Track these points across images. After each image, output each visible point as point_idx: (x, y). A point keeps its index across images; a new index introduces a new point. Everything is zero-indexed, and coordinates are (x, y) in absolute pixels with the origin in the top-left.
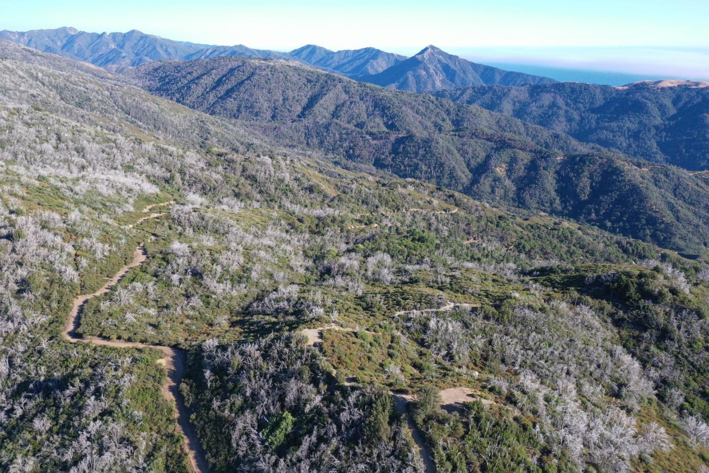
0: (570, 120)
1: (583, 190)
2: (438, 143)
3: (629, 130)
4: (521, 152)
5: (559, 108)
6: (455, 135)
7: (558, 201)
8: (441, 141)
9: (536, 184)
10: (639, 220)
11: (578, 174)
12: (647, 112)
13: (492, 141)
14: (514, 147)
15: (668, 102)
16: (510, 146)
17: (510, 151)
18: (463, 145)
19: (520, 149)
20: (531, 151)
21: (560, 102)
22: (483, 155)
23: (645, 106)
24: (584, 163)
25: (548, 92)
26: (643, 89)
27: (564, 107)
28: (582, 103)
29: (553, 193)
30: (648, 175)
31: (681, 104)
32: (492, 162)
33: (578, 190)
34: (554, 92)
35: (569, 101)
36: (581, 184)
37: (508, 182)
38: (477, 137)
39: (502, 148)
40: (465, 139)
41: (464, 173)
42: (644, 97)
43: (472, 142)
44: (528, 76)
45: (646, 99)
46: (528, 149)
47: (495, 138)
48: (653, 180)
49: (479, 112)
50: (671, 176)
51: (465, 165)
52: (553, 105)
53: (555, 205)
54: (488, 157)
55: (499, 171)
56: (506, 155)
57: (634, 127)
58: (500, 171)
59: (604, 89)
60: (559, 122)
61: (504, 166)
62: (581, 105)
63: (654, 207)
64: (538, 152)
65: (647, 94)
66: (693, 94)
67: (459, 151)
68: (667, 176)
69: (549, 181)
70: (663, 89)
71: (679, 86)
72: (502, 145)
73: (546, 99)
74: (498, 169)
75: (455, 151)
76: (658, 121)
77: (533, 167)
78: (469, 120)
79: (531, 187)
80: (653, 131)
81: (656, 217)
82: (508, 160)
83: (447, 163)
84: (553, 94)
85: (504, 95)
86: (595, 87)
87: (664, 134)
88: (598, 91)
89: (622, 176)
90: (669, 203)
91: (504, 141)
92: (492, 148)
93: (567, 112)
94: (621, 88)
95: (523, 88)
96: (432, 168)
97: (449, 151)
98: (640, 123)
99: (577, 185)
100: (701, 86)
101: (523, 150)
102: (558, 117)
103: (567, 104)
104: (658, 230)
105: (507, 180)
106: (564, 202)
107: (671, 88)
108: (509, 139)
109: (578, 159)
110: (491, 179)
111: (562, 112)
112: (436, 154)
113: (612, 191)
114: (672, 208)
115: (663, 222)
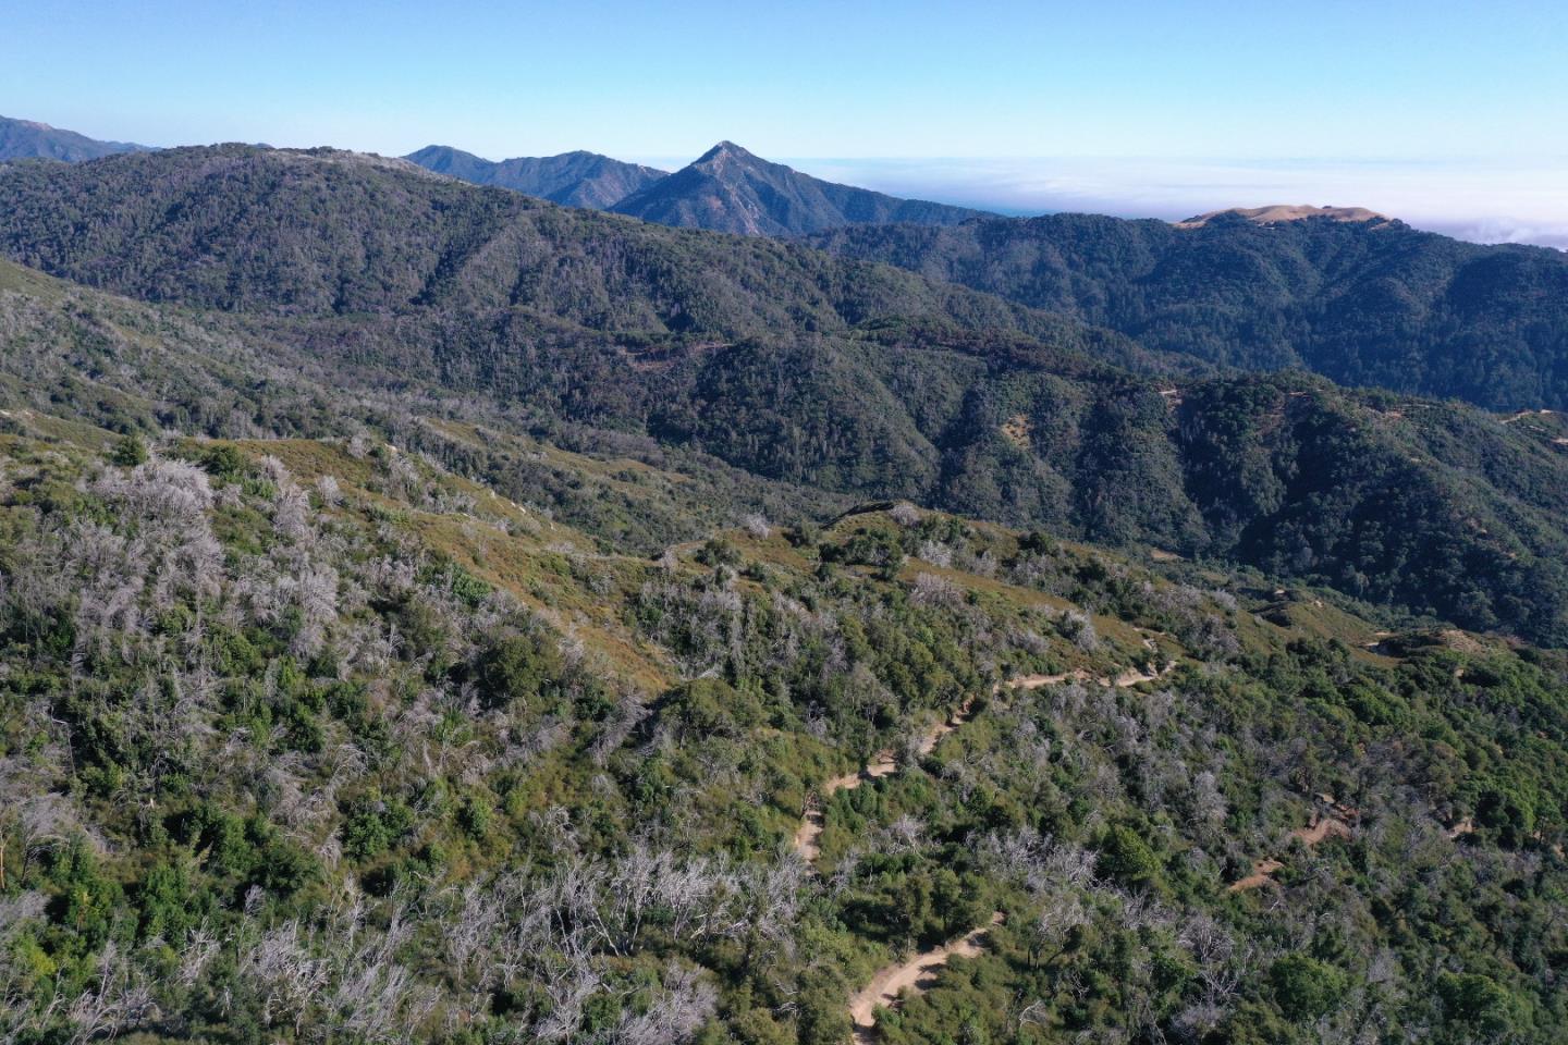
0: (1086, 302)
1: (1257, 479)
2: (827, 362)
3: (1227, 321)
4: (1056, 378)
5: (1055, 273)
6: (869, 339)
7: (1195, 517)
8: (833, 354)
9: (1121, 468)
10: (1444, 562)
11: (1233, 438)
12: (1257, 279)
13: (972, 353)
14: (1038, 368)
15: (1297, 255)
16: (1023, 364)
17: (1025, 378)
18: (896, 365)
19: (1055, 372)
20: (1083, 377)
21: (1057, 260)
22: (955, 393)
23: (1252, 263)
24: (1239, 400)
25: (1023, 237)
26: (1236, 225)
27: (1069, 271)
28: (1105, 261)
29: (1177, 493)
30: (1410, 429)
31: (1325, 260)
32: (987, 408)
33: (1244, 482)
34: (1037, 237)
35: (1074, 256)
36: (1248, 464)
37: (1041, 467)
38: (930, 342)
39: (1003, 369)
40: (899, 349)
41: (912, 444)
42: (1243, 243)
43: (920, 355)
44: (948, 208)
45: (1250, 247)
46: (1075, 372)
47: (981, 343)
48: (1425, 444)
49: (901, 282)
50: (1465, 429)
51: (910, 421)
52: (1041, 267)
53: (1189, 528)
54: (971, 398)
55: (1011, 436)
56: (1019, 387)
57: (1235, 311)
58: (1014, 433)
59: (1151, 228)
60: (1063, 305)
61: (1020, 419)
62: (1104, 267)
63: (1473, 522)
64: (1103, 378)
65: (1249, 237)
66: (1346, 235)
67: (887, 381)
68: (1451, 428)
69: (1159, 459)
70: (1278, 225)
71: (1309, 218)
72: (1005, 361)
73: (1024, 253)
74: (1006, 430)
75: (879, 384)
76: (1285, 298)
77: (1099, 421)
78: (879, 301)
79: (1110, 479)
80: (1281, 322)
81: (1489, 552)
82: (1029, 403)
83: (863, 417)
84: (1036, 243)
85: (925, 246)
86: (1130, 224)
87: (1308, 327)
88: (1136, 231)
89: (1356, 437)
90: (1499, 508)
91: (1007, 350)
92: (977, 372)
93: (1075, 282)
94: (1184, 226)
95: (964, 229)
96: (822, 435)
97: (859, 381)
98: (1248, 302)
99: (1238, 468)
100: (1363, 218)
101: (1061, 372)
102: (1057, 294)
103: (1071, 264)
104: (1506, 590)
105: (1039, 462)
106: (1214, 518)
107: (1295, 223)
108: (1019, 346)
109: (1220, 392)
110: (994, 461)
111: (1065, 283)
112: (827, 393)
113: (1340, 481)
114: (1512, 520)
115: (1514, 567)
